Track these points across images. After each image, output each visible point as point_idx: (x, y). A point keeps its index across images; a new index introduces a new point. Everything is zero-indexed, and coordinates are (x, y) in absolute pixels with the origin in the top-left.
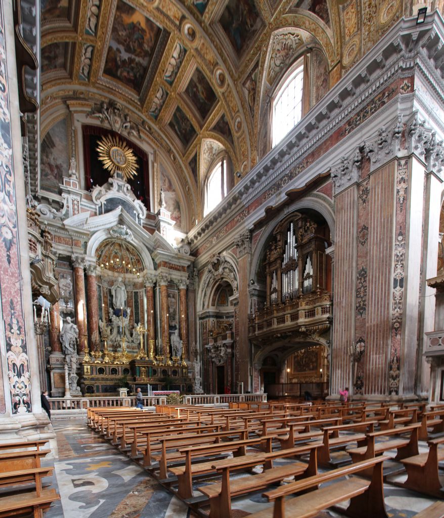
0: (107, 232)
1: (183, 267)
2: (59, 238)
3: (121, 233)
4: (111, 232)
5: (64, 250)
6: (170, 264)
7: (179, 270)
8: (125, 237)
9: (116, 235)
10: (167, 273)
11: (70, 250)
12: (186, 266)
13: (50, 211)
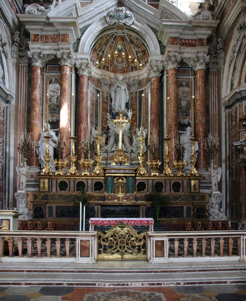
0: (103, 21)
1: (201, 40)
2: (46, 37)
3: (119, 18)
4: (108, 19)
5: (50, 49)
6: (181, 40)
7: (194, 46)
8: (124, 21)
9: (113, 21)
10: (176, 52)
11: (56, 47)
12: (205, 37)
13: (38, 10)
